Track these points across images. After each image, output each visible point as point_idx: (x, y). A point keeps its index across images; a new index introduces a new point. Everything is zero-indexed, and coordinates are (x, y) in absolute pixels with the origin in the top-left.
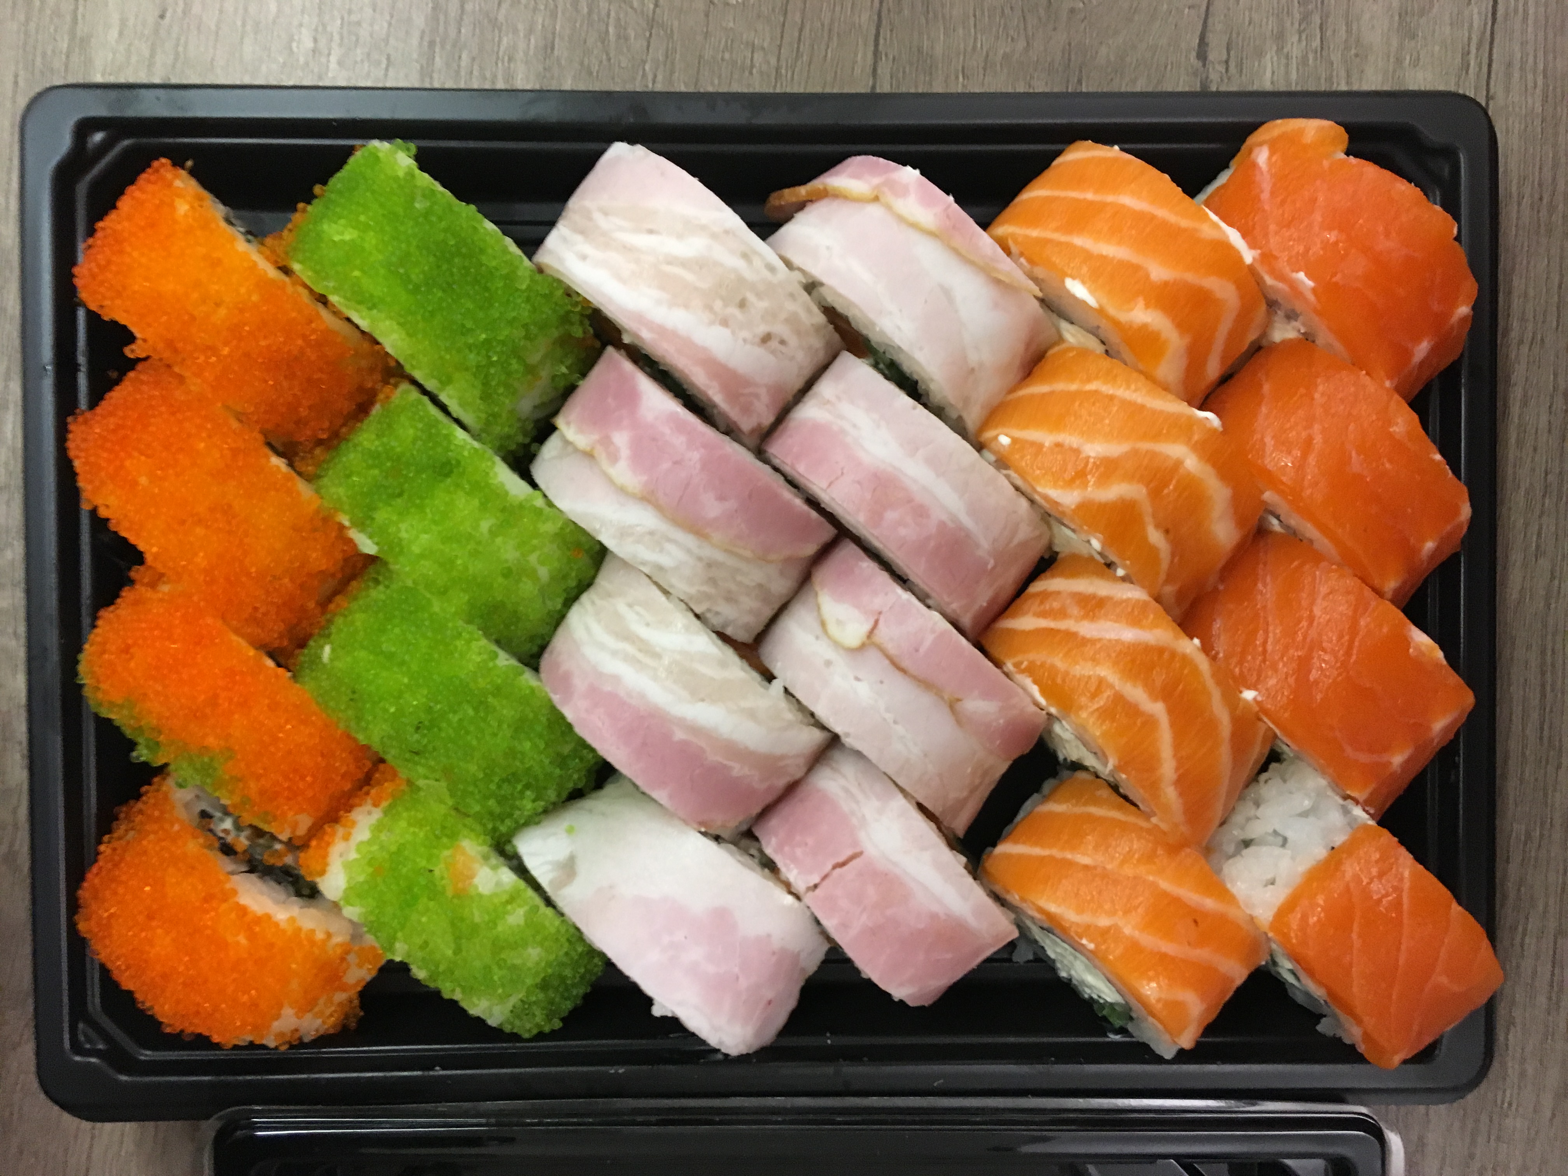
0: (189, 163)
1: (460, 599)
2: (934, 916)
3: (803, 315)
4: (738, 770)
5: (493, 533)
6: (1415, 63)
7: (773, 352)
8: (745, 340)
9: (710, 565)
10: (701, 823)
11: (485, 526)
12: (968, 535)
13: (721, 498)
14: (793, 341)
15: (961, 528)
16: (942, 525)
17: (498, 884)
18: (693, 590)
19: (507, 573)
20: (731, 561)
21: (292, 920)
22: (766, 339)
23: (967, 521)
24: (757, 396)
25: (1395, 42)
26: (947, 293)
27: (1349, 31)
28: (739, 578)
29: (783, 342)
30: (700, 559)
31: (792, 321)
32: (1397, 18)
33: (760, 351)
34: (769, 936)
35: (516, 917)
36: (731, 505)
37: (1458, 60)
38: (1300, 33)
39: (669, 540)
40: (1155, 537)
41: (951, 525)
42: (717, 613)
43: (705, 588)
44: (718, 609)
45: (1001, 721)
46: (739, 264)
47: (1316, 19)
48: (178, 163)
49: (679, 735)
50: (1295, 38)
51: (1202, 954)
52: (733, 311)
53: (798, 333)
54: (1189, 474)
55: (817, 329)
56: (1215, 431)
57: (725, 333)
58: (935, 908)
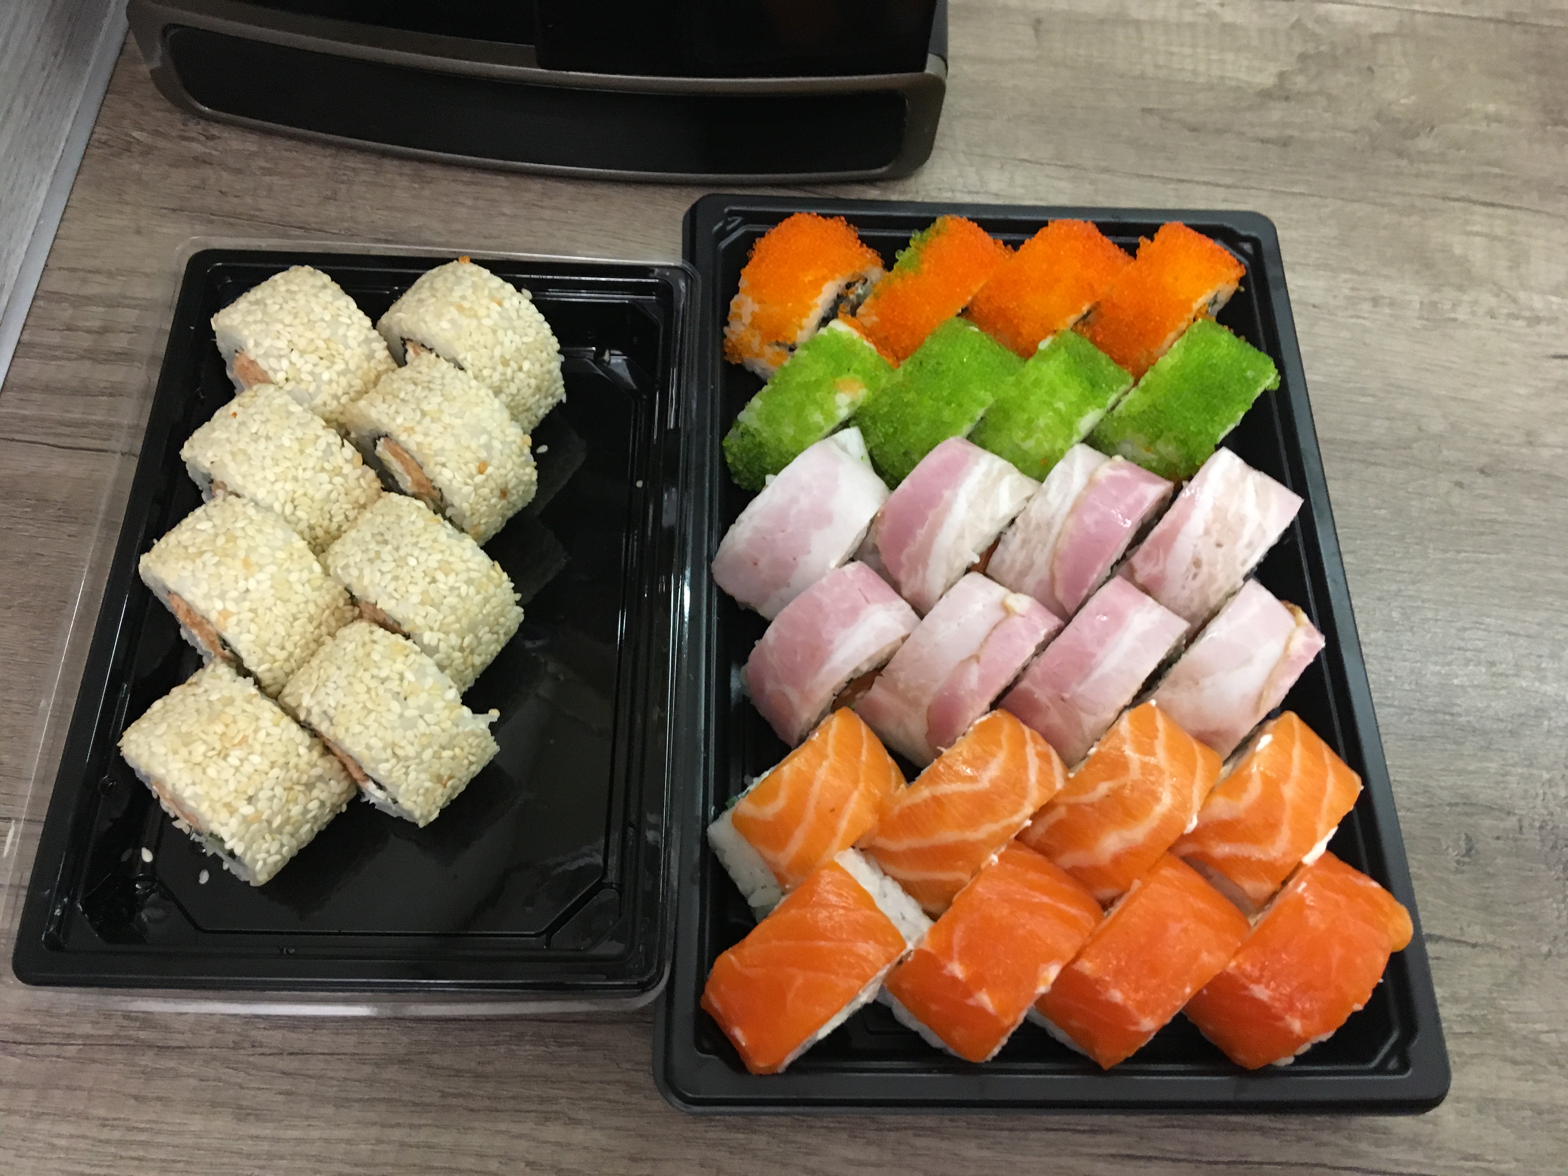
0: (1242, 289)
1: (1013, 393)
2: (831, 642)
3: (1215, 587)
4: (921, 533)
5: (1057, 411)
6: (1461, 1114)
7: (1188, 570)
8: (1195, 546)
9: (1049, 525)
10: (883, 514)
11: (1060, 405)
12: (1087, 676)
13: (1097, 523)
14: (1197, 583)
15: (1091, 669)
16: (1092, 655)
17: (839, 407)
18: (1032, 514)
19: (1030, 421)
20: (1052, 538)
21: (816, 306)
22: (1197, 563)
23: (1096, 675)
24: (1157, 564)
25: (1471, 1095)
26: (1248, 661)
27: (1472, 1056)
28: (1040, 546)
29: (1195, 576)
30: (1053, 517)
31: (1212, 578)
32: (1490, 1096)
33: (1189, 557)
34: (809, 552)
35: (817, 417)
36: (1093, 529)
37: (1472, 1151)
38: (1461, 1015)
39: (1065, 496)
40: (1103, 788)
41: (1093, 661)
42: (1015, 534)
43: (1034, 522)
44: (1018, 535)
45: (963, 692)
46: (1245, 540)
47: (1475, 1029)
48: (1242, 281)
49: (947, 494)
50: (1458, 1013)
51: (810, 815)
52: (1213, 540)
53: (1202, 587)
54: (1151, 809)
55: (1205, 602)
56: (1184, 827)
57: (1201, 531)
58: (836, 643)
